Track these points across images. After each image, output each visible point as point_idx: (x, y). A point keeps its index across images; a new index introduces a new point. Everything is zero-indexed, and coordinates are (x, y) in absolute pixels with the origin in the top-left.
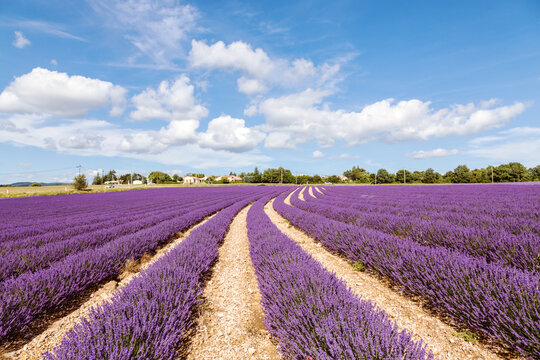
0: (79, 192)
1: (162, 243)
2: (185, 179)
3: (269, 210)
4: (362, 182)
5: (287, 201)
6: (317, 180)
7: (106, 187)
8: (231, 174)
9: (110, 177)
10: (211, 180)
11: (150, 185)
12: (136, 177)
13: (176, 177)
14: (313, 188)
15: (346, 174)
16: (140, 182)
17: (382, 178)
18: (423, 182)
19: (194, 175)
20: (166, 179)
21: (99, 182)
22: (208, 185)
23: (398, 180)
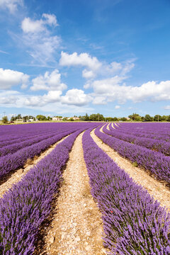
0: (5, 124)
1: (43, 151)
2: (53, 119)
3: (93, 134)
4: (137, 121)
6: (115, 119)
7: (17, 122)
8: (75, 116)
9: (19, 117)
10: (65, 119)
11: (37, 121)
12: (30, 117)
13: (49, 118)
14: (114, 123)
15: (130, 117)
16: (32, 120)
17: (148, 119)
18: (168, 121)
19: (57, 117)
20: (44, 119)
21: (13, 119)
22: (64, 122)
23: (155, 120)
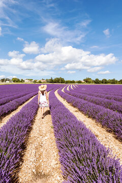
2: (25, 81)
3: (56, 93)
4: (89, 83)
5: (63, 90)
6: (73, 82)
8: (42, 79)
10: (35, 81)
12: (7, 80)
13: (22, 80)
14: (73, 85)
15: (84, 80)
16: (9, 82)
17: (97, 82)
18: (111, 83)
19: (28, 80)
20: (18, 81)
22: (34, 83)
23: (102, 83)
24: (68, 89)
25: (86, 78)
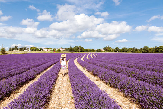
0: (3, 54)
2: (44, 50)
3: (75, 62)
4: (109, 52)
5: (82, 59)
6: (93, 51)
7: (13, 53)
8: (62, 48)
9: (16, 48)
10: (54, 50)
11: (31, 52)
12: (25, 49)
13: (41, 49)
14: (92, 54)
15: (104, 49)
16: (27, 51)
17: (117, 50)
18: (132, 52)
19: (47, 48)
20: (36, 49)
21: (11, 50)
22: (52, 52)
23: (122, 51)
24: (87, 58)
25: (105, 47)
